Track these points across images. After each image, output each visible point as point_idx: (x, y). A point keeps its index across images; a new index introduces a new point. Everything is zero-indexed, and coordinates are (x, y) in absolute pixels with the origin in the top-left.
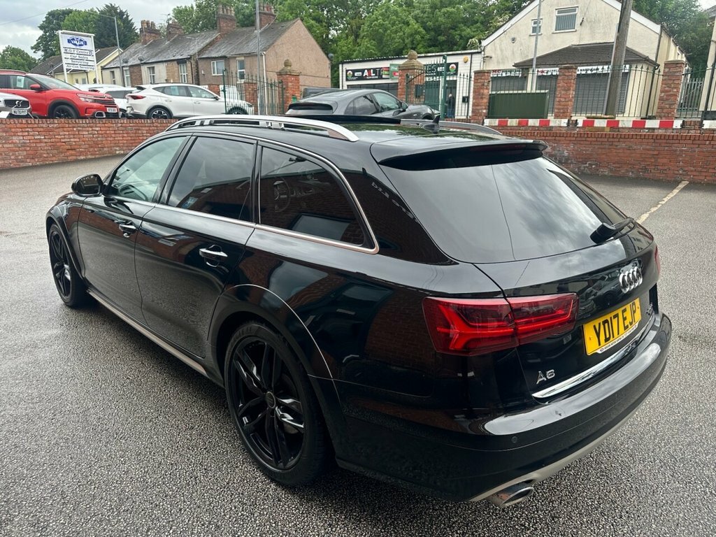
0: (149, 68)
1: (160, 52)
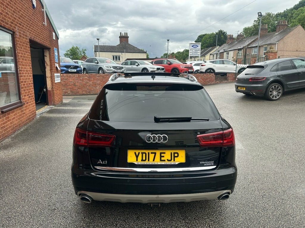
0: (227, 53)
1: (232, 47)
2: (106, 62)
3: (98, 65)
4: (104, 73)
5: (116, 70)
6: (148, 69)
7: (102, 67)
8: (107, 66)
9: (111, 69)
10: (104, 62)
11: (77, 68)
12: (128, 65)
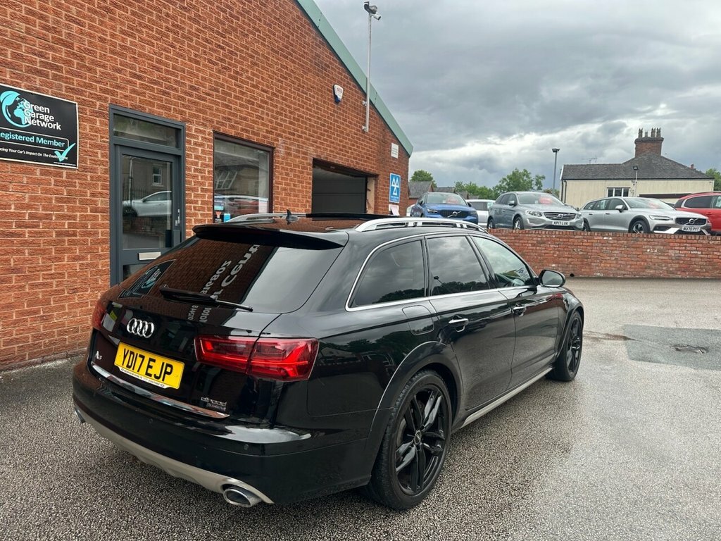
2: (539, 203)
3: (514, 209)
4: (522, 228)
5: (553, 221)
6: (648, 219)
7: (521, 214)
8: (532, 211)
9: (541, 218)
10: (534, 203)
11: (466, 217)
12: (599, 209)
